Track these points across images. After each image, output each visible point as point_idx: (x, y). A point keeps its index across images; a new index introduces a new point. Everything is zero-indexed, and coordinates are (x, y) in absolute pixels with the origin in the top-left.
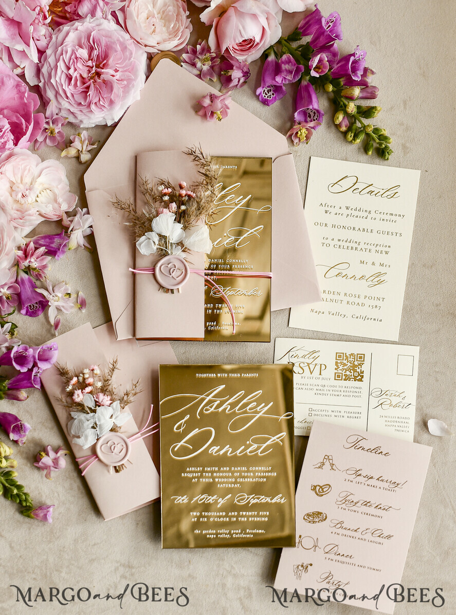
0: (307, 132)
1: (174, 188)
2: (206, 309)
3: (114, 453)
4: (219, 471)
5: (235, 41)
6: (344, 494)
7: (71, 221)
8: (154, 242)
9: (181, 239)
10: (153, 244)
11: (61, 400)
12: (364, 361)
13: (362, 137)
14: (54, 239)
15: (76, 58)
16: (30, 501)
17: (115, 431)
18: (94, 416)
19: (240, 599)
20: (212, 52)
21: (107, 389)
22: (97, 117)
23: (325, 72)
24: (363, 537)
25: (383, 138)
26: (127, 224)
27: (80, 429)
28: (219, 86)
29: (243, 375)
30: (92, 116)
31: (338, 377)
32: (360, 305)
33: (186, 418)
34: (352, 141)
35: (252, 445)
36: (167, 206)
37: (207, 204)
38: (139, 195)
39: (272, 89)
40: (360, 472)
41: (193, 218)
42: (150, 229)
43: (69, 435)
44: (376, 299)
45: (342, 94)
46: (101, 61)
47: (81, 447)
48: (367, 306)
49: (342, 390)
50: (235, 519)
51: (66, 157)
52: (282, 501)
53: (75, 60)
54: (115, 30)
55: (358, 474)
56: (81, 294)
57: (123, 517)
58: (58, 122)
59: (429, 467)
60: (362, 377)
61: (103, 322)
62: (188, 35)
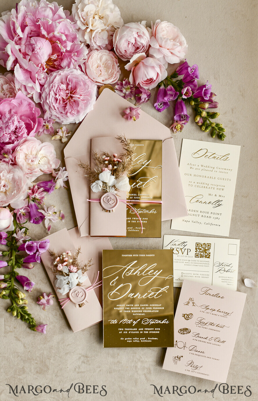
0: (181, 126)
1: (111, 157)
2: (127, 220)
3: (78, 297)
4: (133, 307)
5: (143, 80)
6: (200, 319)
7: (57, 174)
8: (100, 186)
9: (114, 184)
10: (99, 186)
11: (51, 269)
12: (210, 247)
13: (210, 128)
14: (48, 183)
15: (60, 89)
16: (35, 322)
17: (79, 286)
18: (68, 277)
19: (145, 374)
20: (131, 84)
21: (75, 263)
22: (71, 119)
23: (190, 96)
24: (210, 342)
25: (221, 129)
26: (86, 176)
27: (61, 284)
28: (134, 102)
29: (146, 255)
30: (68, 119)
31: (197, 256)
32: (209, 217)
33: (116, 278)
34: (204, 131)
35: (151, 293)
36: (107, 166)
37: (128, 166)
38: (92, 160)
39: (162, 103)
40: (208, 307)
41: (120, 173)
42: (98, 179)
43: (55, 287)
44: (217, 214)
45: (199, 107)
46: (73, 91)
47: (61, 294)
48: (212, 218)
49: (199, 262)
50: (142, 332)
51: (54, 140)
52: (167, 322)
53: (59, 90)
54: (80, 74)
56: (62, 212)
57: (83, 330)
58: (50, 122)
59: (245, 303)
60: (210, 256)
61: (73, 226)
62: (118, 76)
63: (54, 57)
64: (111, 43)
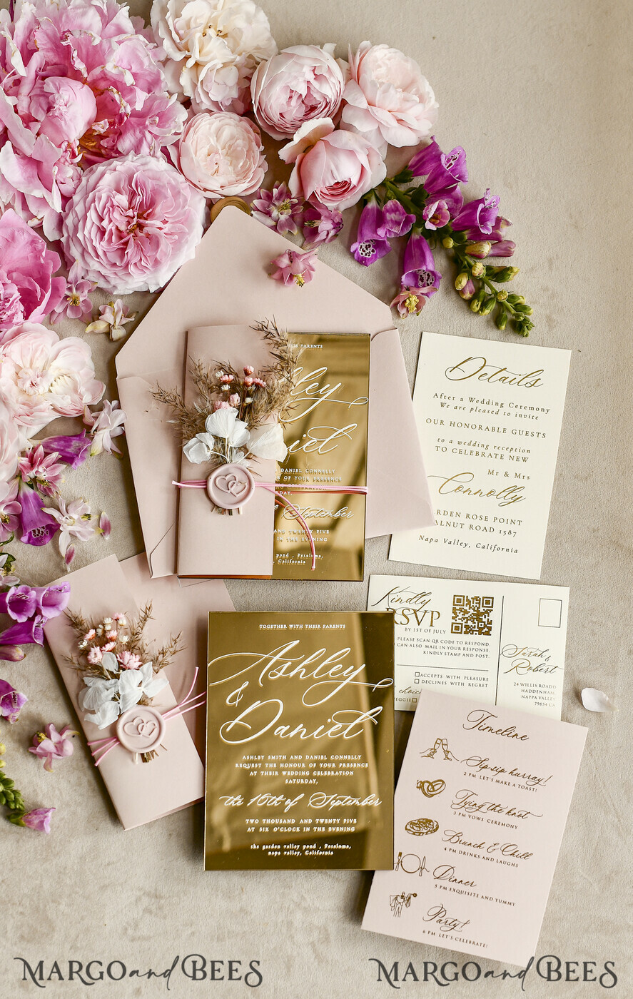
0: (418, 300)
1: (237, 375)
2: (276, 536)
3: (141, 735)
4: (288, 761)
5: (324, 184)
6: (463, 794)
7: (96, 418)
8: (208, 446)
9: (244, 442)
10: (206, 448)
11: (71, 661)
12: (492, 607)
13: (492, 306)
14: (71, 441)
15: (113, 206)
16: (21, 802)
17: (144, 705)
18: (116, 683)
19: (313, 944)
20: (292, 197)
21: (135, 646)
22: (137, 281)
23: (443, 223)
24: (490, 856)
25: (521, 308)
26: (172, 421)
27: (96, 701)
28: (300, 241)
29: (324, 626)
30: (129, 280)
31: (456, 629)
32: (488, 530)
33: (243, 687)
34: (478, 312)
35: (335, 724)
36: (226, 398)
37: (281, 396)
38: (187, 382)
39: (371, 243)
40: (486, 763)
41: (261, 414)
42: (203, 429)
43: (80, 708)
44: (509, 521)
45: (466, 251)
46: (146, 210)
47: (96, 727)
48: (497, 531)
49: (462, 646)
50: (308, 829)
51: (93, 333)
52: (376, 803)
53: (111, 209)
54: (166, 171)
55: (483, 766)
56: (104, 514)
57: (149, 825)
58: (83, 287)
59: (584, 755)
60: (490, 629)
61: (132, 552)
62: (261, 175)
63: (102, 127)
64: (245, 95)
